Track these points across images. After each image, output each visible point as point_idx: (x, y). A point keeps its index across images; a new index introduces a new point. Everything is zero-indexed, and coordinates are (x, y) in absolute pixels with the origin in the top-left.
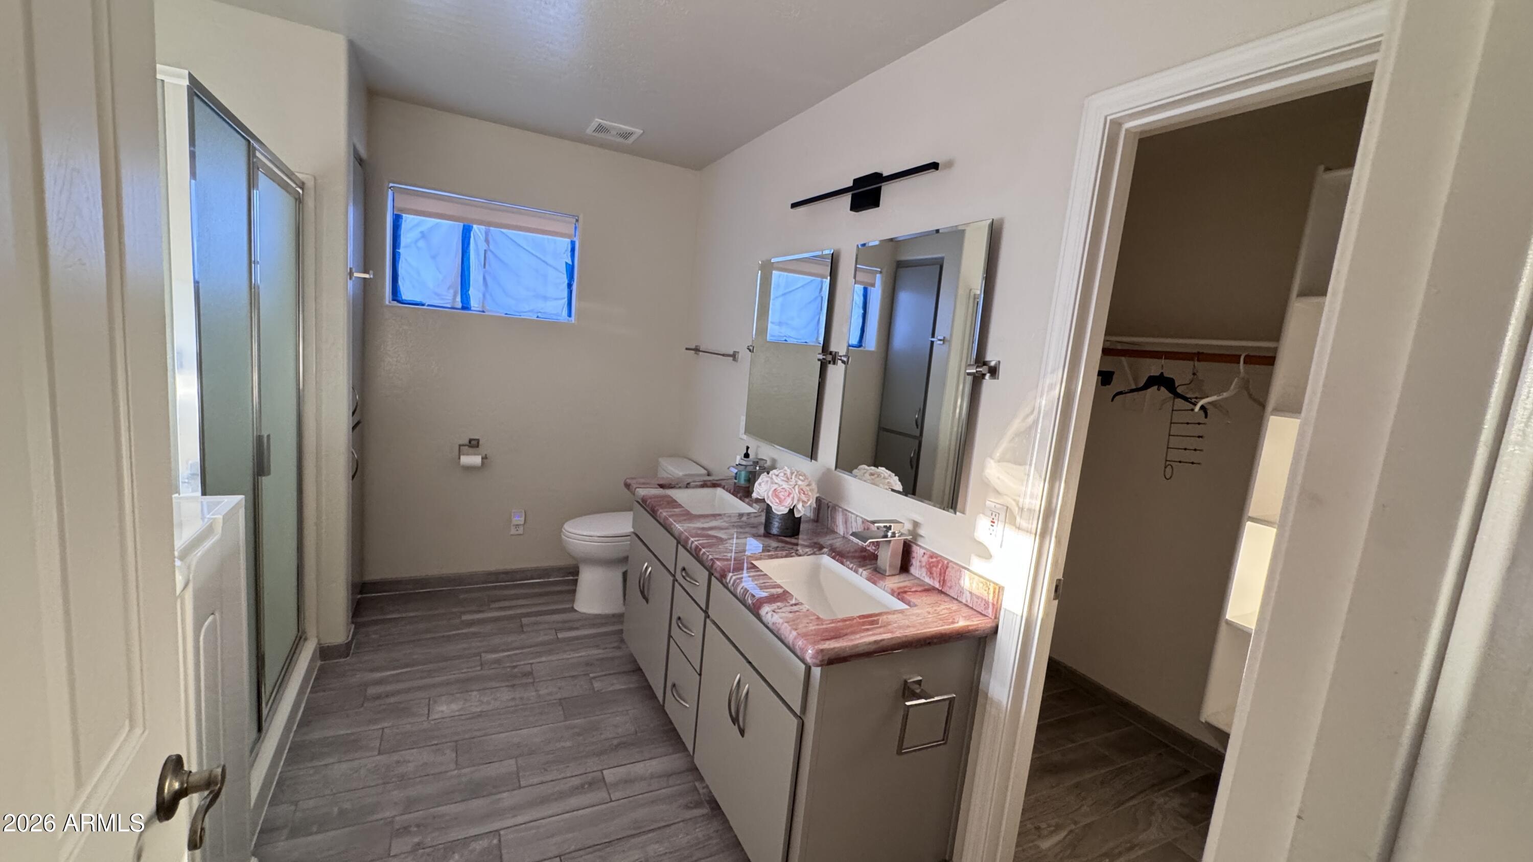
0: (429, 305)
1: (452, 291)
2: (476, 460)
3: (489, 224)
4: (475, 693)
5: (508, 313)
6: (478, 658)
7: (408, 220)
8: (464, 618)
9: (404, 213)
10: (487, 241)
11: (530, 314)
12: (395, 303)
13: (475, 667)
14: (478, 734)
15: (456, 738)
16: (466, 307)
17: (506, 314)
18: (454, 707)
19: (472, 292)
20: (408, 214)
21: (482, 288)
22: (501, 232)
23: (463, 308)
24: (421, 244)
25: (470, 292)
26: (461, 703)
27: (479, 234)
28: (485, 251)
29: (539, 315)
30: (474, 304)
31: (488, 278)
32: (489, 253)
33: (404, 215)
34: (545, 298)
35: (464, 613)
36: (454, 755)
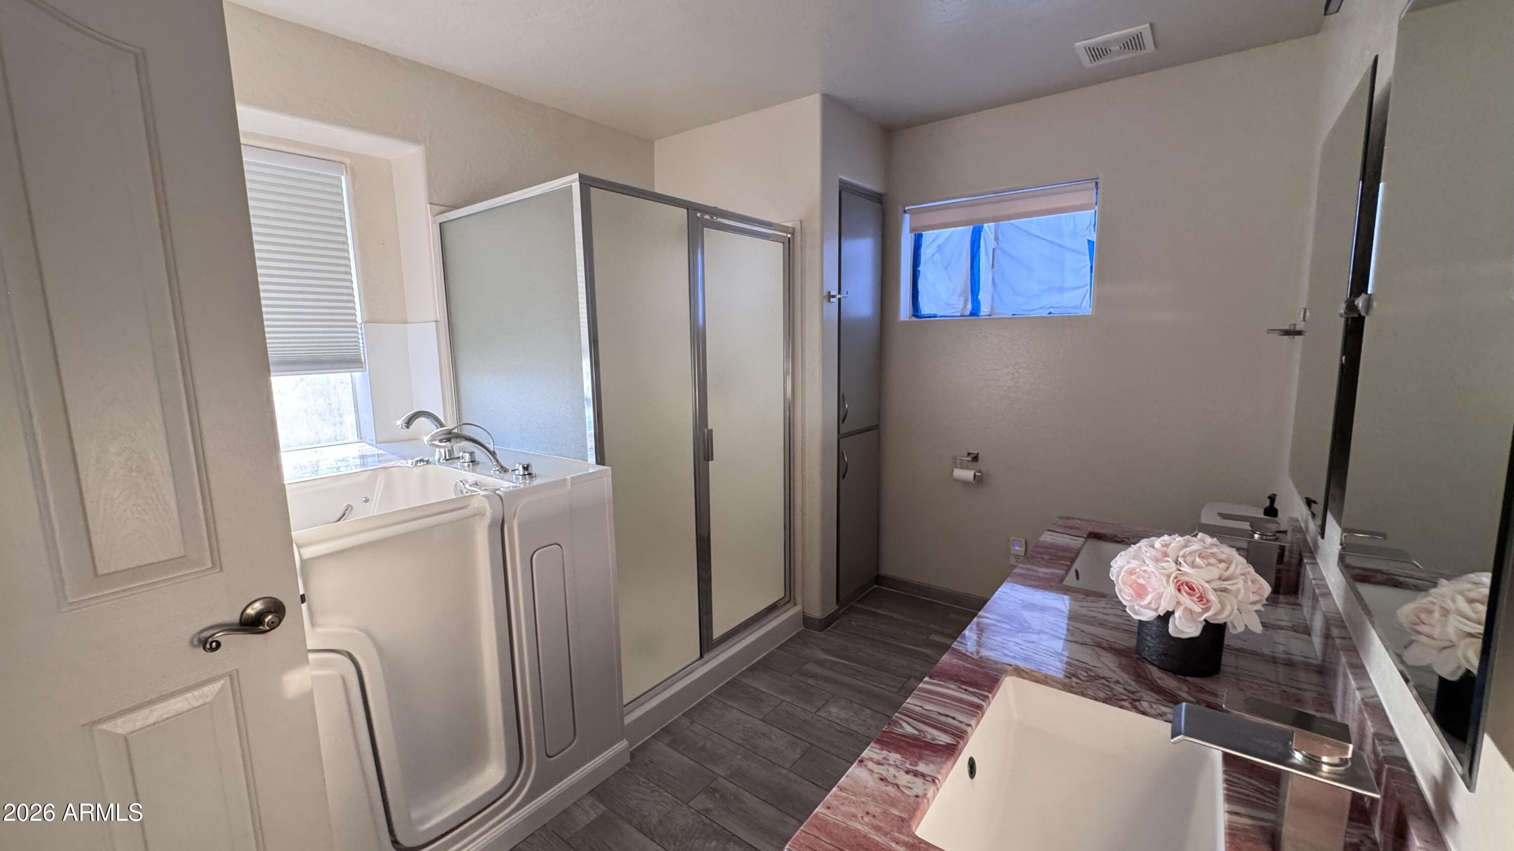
0: (941, 317)
1: (962, 299)
2: (967, 474)
3: (996, 219)
4: (869, 711)
5: (1016, 313)
6: (905, 680)
7: (928, 236)
8: (933, 637)
9: (924, 231)
10: (997, 239)
11: (1041, 310)
12: (914, 319)
13: (894, 687)
14: (833, 750)
15: (815, 743)
16: (975, 313)
17: (1014, 315)
18: (843, 714)
19: (981, 296)
20: (926, 231)
21: (991, 290)
22: (1011, 224)
23: (972, 314)
24: (937, 257)
25: (979, 297)
26: (850, 713)
27: (990, 234)
28: (994, 250)
29: (1052, 310)
30: (984, 310)
31: (997, 280)
32: (997, 251)
33: (924, 233)
34: (1061, 289)
35: (936, 632)
36: (799, 756)
